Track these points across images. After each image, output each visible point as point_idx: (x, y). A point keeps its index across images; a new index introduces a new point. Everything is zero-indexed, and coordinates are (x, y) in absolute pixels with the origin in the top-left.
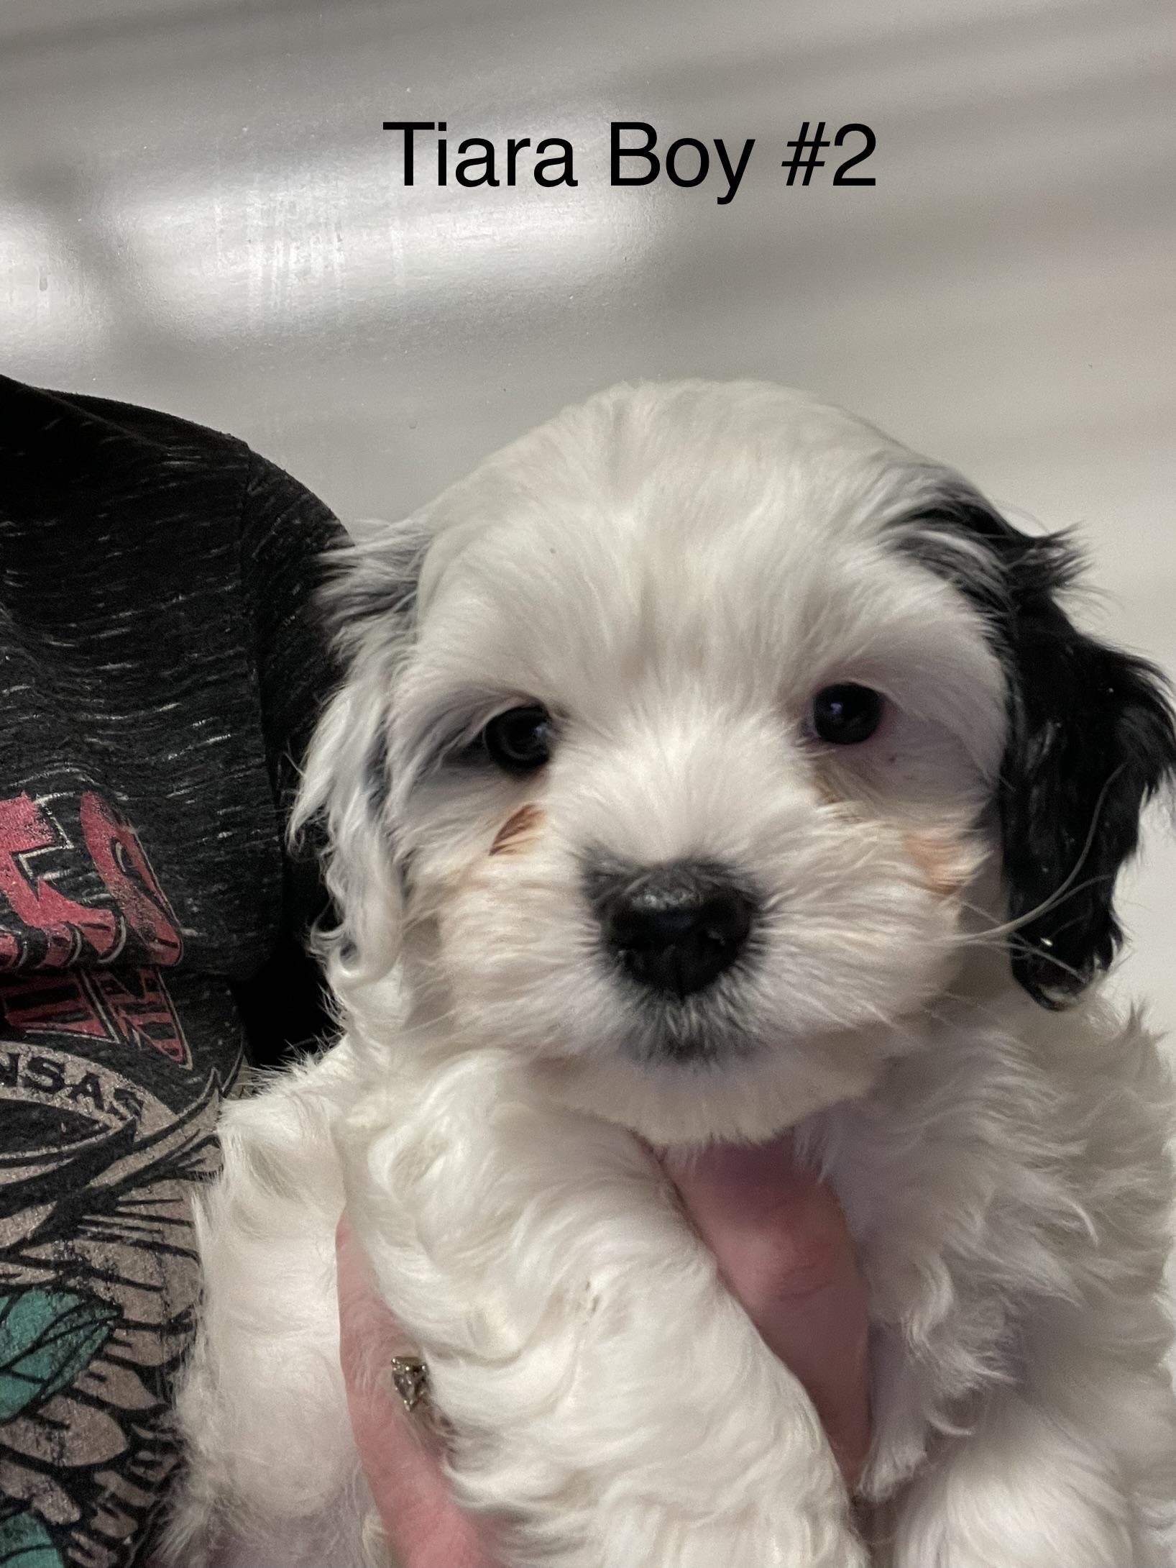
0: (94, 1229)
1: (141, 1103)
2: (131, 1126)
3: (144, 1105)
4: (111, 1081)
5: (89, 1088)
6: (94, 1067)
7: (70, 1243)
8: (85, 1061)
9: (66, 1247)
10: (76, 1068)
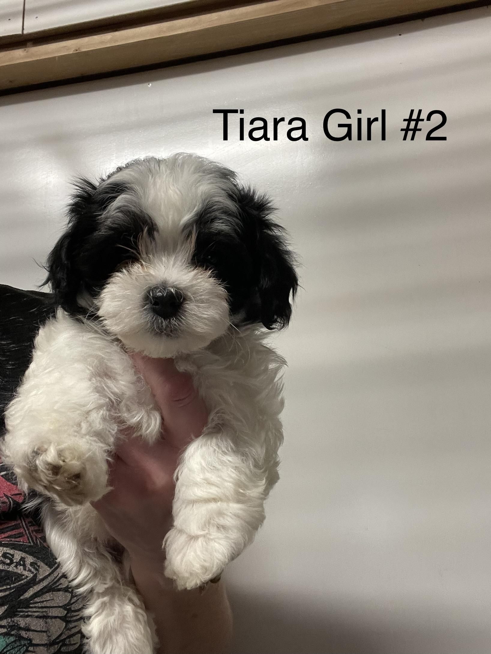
0: (22, 614)
1: (39, 566)
2: (35, 576)
3: (40, 567)
4: (30, 559)
5: (22, 562)
6: (24, 555)
7: (13, 619)
8: (21, 552)
9: (11, 621)
10: (18, 555)
